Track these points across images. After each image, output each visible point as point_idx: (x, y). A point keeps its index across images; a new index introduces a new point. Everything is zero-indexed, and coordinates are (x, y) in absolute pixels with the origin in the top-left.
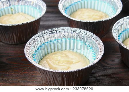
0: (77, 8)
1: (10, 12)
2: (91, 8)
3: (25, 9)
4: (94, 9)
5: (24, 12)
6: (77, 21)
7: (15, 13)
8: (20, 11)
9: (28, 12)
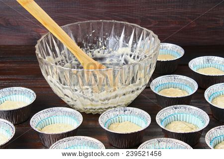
0: (171, 121)
1: (118, 121)
2: (183, 121)
3: (130, 118)
4: (186, 122)
5: (129, 120)
6: (172, 132)
7: (122, 122)
8: (126, 120)
9: (133, 121)
